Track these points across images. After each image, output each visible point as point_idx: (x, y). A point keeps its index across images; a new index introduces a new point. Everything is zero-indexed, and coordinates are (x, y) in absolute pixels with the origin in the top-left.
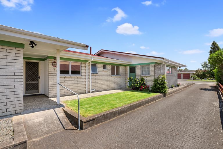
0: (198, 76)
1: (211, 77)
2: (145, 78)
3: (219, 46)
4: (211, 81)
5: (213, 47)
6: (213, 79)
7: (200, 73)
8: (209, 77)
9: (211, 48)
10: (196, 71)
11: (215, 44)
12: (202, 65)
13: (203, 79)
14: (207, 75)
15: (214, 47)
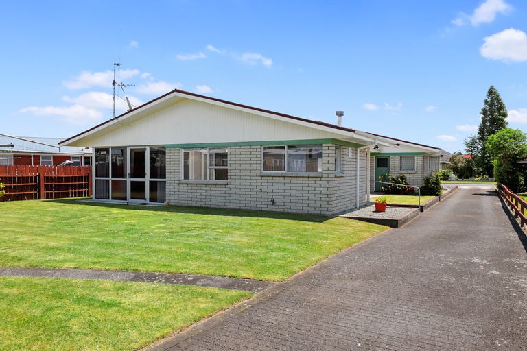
0: (455, 170)
1: (484, 174)
2: (407, 176)
3: (502, 99)
4: (483, 182)
5: (489, 100)
6: (487, 180)
7: (460, 165)
8: (479, 174)
9: (486, 102)
10: (452, 159)
11: (495, 93)
12: (467, 144)
13: (468, 177)
14: (475, 168)
15: (492, 101)
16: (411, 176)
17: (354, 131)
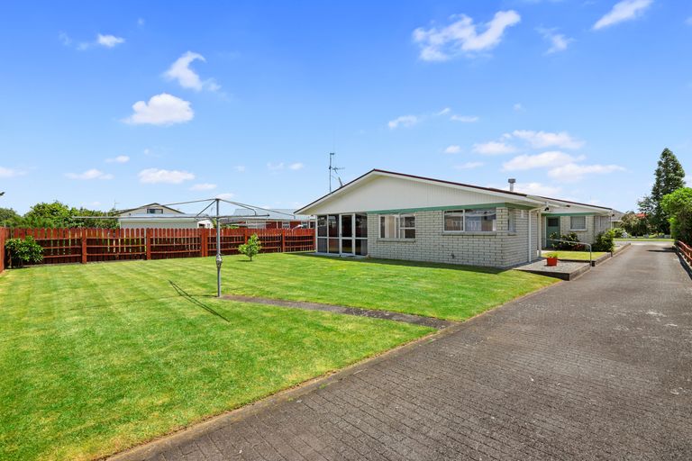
0: (628, 228)
1: (660, 232)
2: (578, 234)
3: (678, 160)
4: (659, 239)
5: (663, 162)
6: (663, 237)
7: (633, 223)
8: (654, 232)
11: (670, 155)
12: (640, 204)
13: (641, 235)
14: (649, 226)
16: (582, 234)
17: (525, 196)
